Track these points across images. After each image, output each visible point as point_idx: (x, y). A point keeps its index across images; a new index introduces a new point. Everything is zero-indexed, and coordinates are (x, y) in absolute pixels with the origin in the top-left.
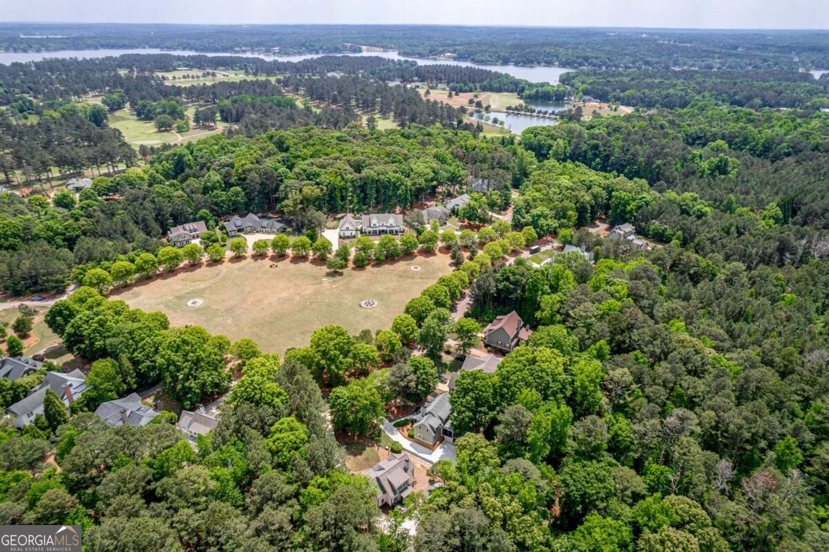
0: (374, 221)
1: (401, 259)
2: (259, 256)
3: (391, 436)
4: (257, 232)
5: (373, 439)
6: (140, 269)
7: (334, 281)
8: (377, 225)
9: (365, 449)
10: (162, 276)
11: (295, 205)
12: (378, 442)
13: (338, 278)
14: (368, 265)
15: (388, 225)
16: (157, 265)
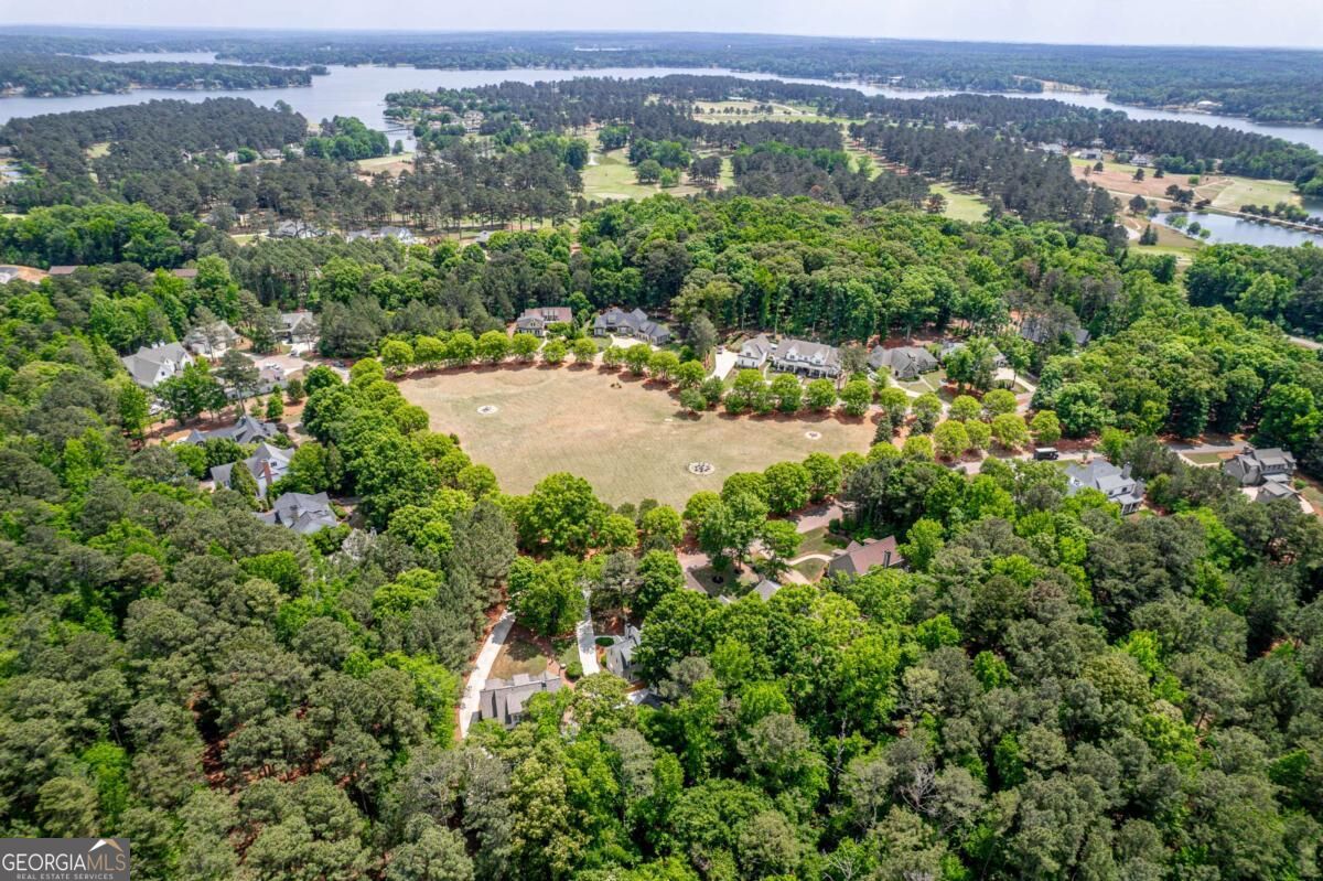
0: (793, 352)
1: (802, 416)
2: (608, 369)
3: (581, 653)
4: (634, 336)
5: (555, 647)
6: (450, 354)
7: (680, 426)
8: (797, 358)
9: (534, 656)
10: (478, 368)
11: (688, 305)
12: (560, 653)
13: (690, 422)
14: (744, 413)
15: (814, 361)
16: (473, 352)
